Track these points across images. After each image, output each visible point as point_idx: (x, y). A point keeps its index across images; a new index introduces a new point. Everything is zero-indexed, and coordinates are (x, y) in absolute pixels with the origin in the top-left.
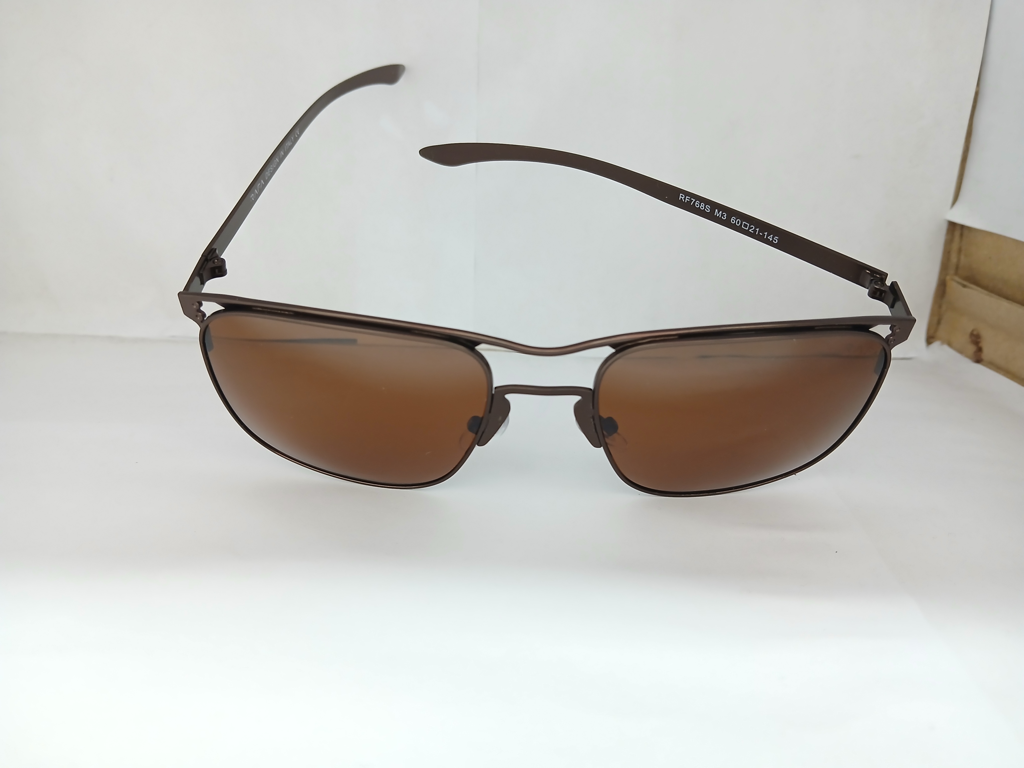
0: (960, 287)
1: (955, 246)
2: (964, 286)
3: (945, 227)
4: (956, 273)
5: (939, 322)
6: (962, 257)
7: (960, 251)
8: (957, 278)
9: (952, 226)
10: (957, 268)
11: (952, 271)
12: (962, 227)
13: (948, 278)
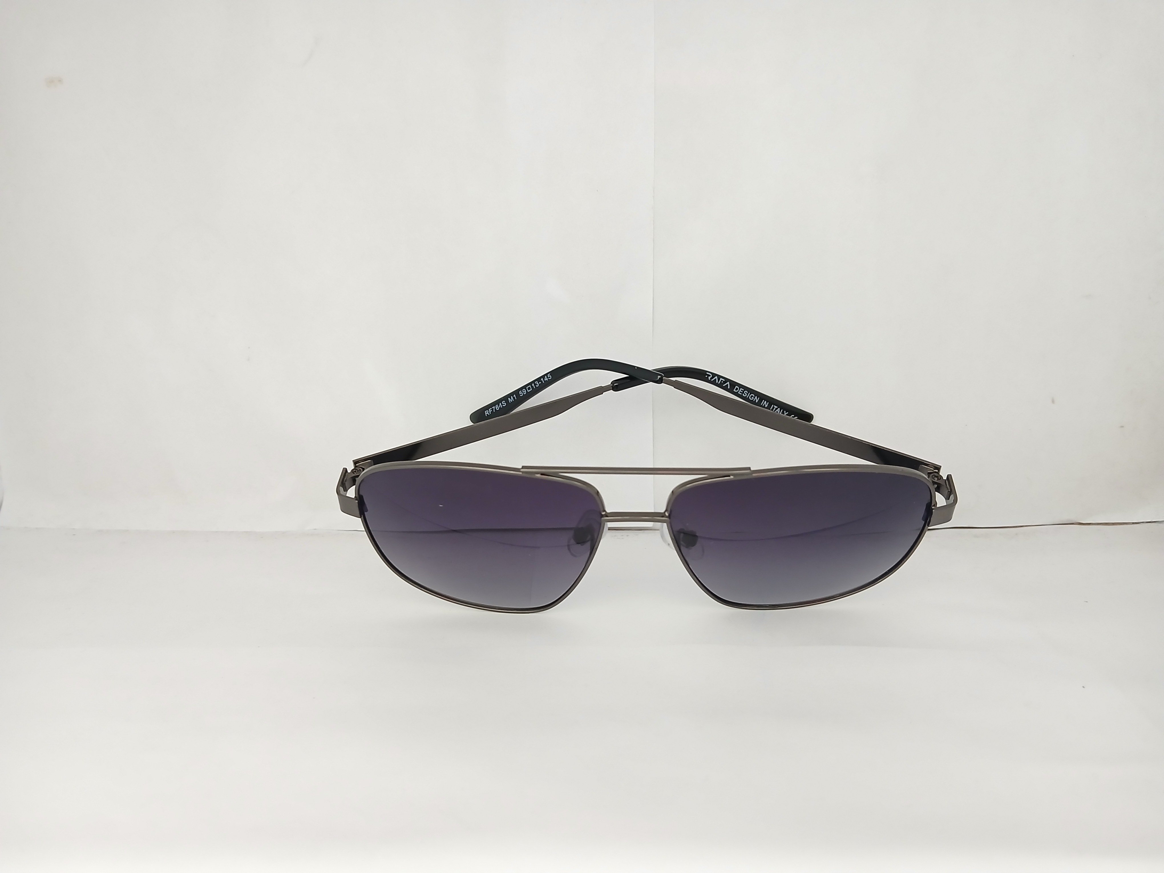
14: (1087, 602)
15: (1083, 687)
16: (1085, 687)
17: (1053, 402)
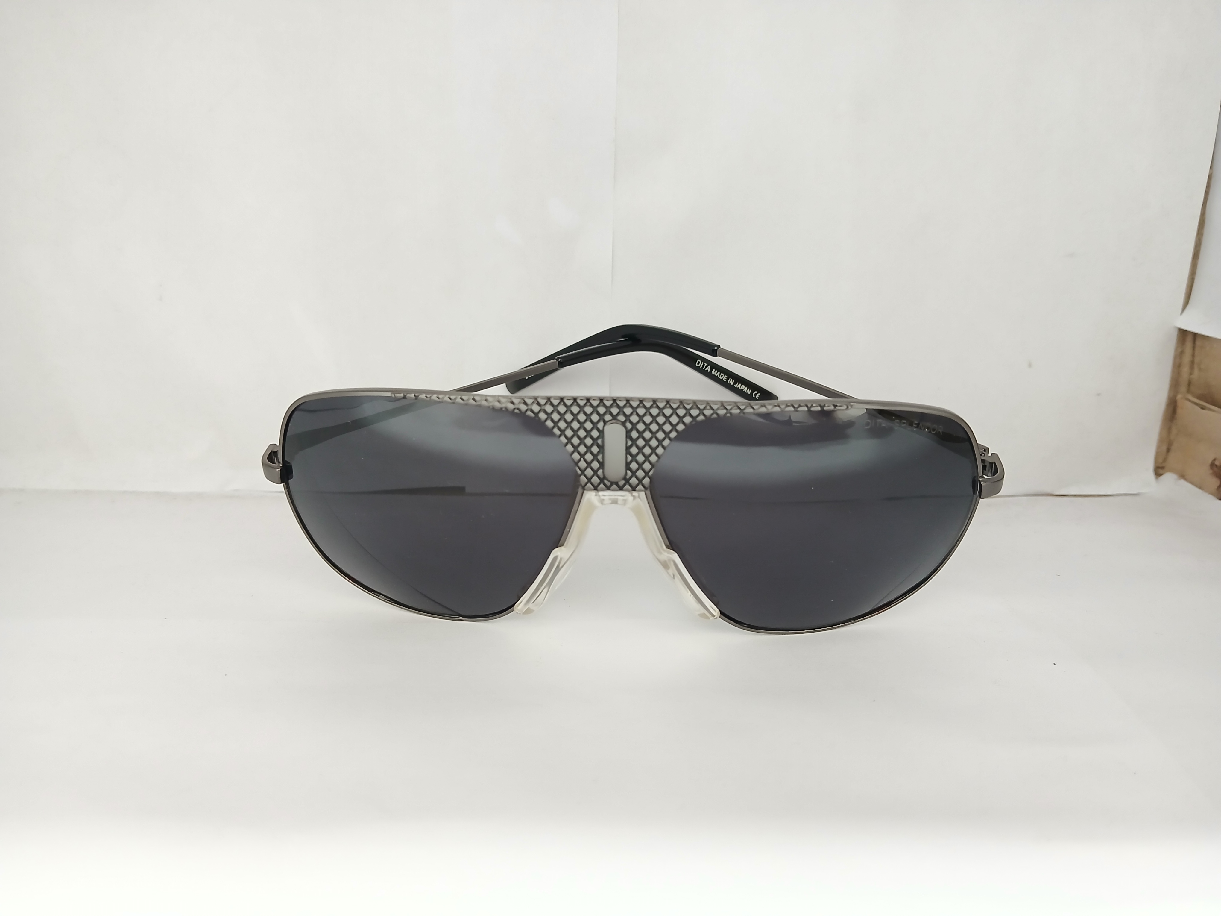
0: (1198, 408)
1: (1187, 359)
2: (1203, 408)
3: (1175, 335)
4: (1189, 391)
5: (1168, 450)
6: (1196, 372)
7: (1192, 363)
8: (1190, 397)
9: (1183, 334)
10: (1189, 384)
11: (1183, 388)
12: (1195, 335)
13: (1179, 397)
14: (1059, 575)
15: (1054, 664)
16: (1056, 664)
17: (1030, 366)
